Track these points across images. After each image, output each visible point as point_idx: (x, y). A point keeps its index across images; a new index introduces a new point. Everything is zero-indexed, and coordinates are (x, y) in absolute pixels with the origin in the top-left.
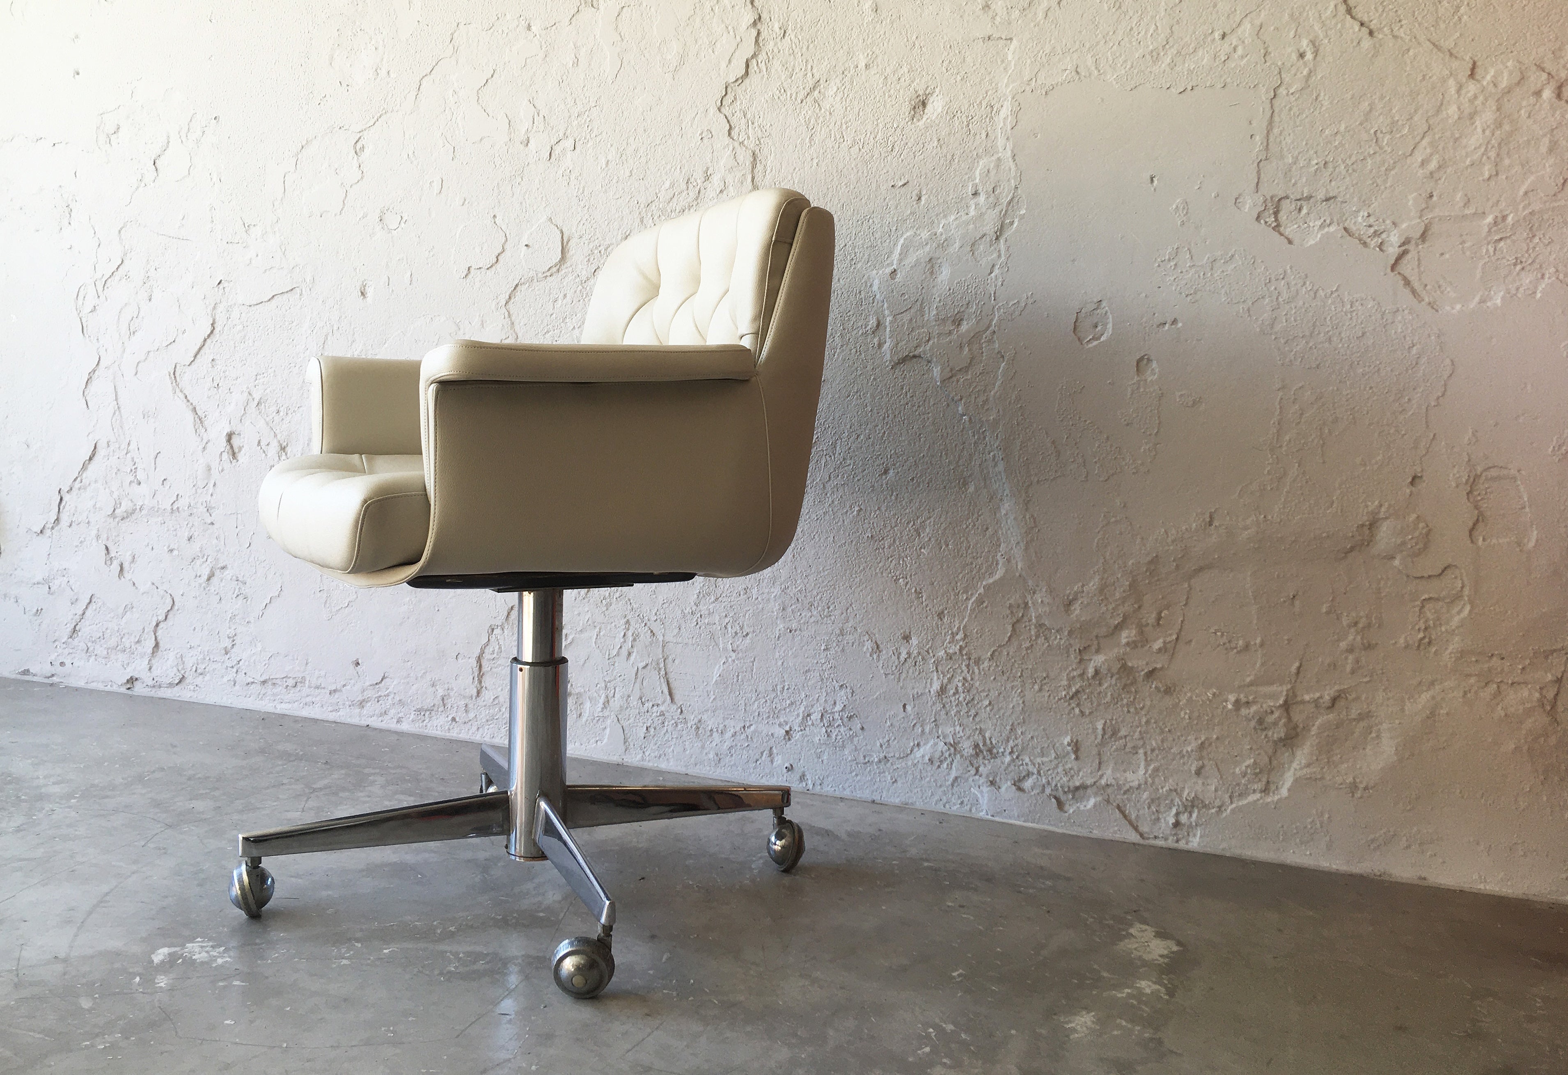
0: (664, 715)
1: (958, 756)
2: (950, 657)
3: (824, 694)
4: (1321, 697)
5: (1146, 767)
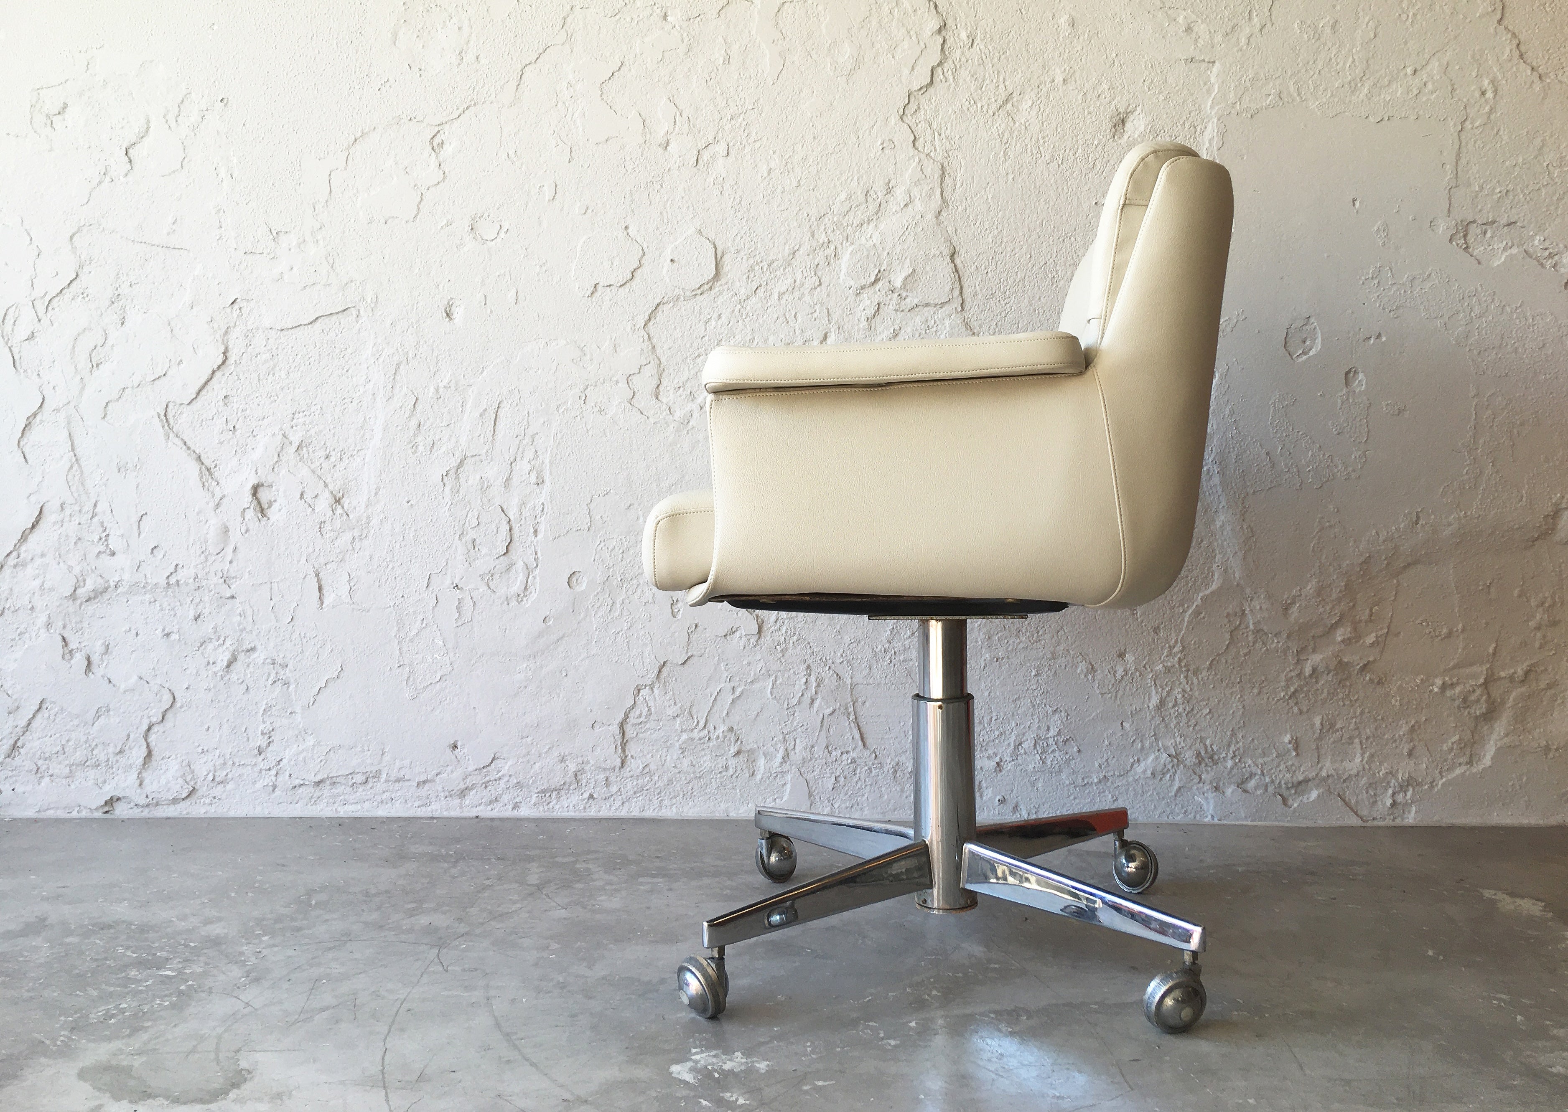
0: (855, 762)
1: (1181, 767)
2: (1168, 670)
3: (1037, 720)
4: (1515, 673)
5: (1362, 755)
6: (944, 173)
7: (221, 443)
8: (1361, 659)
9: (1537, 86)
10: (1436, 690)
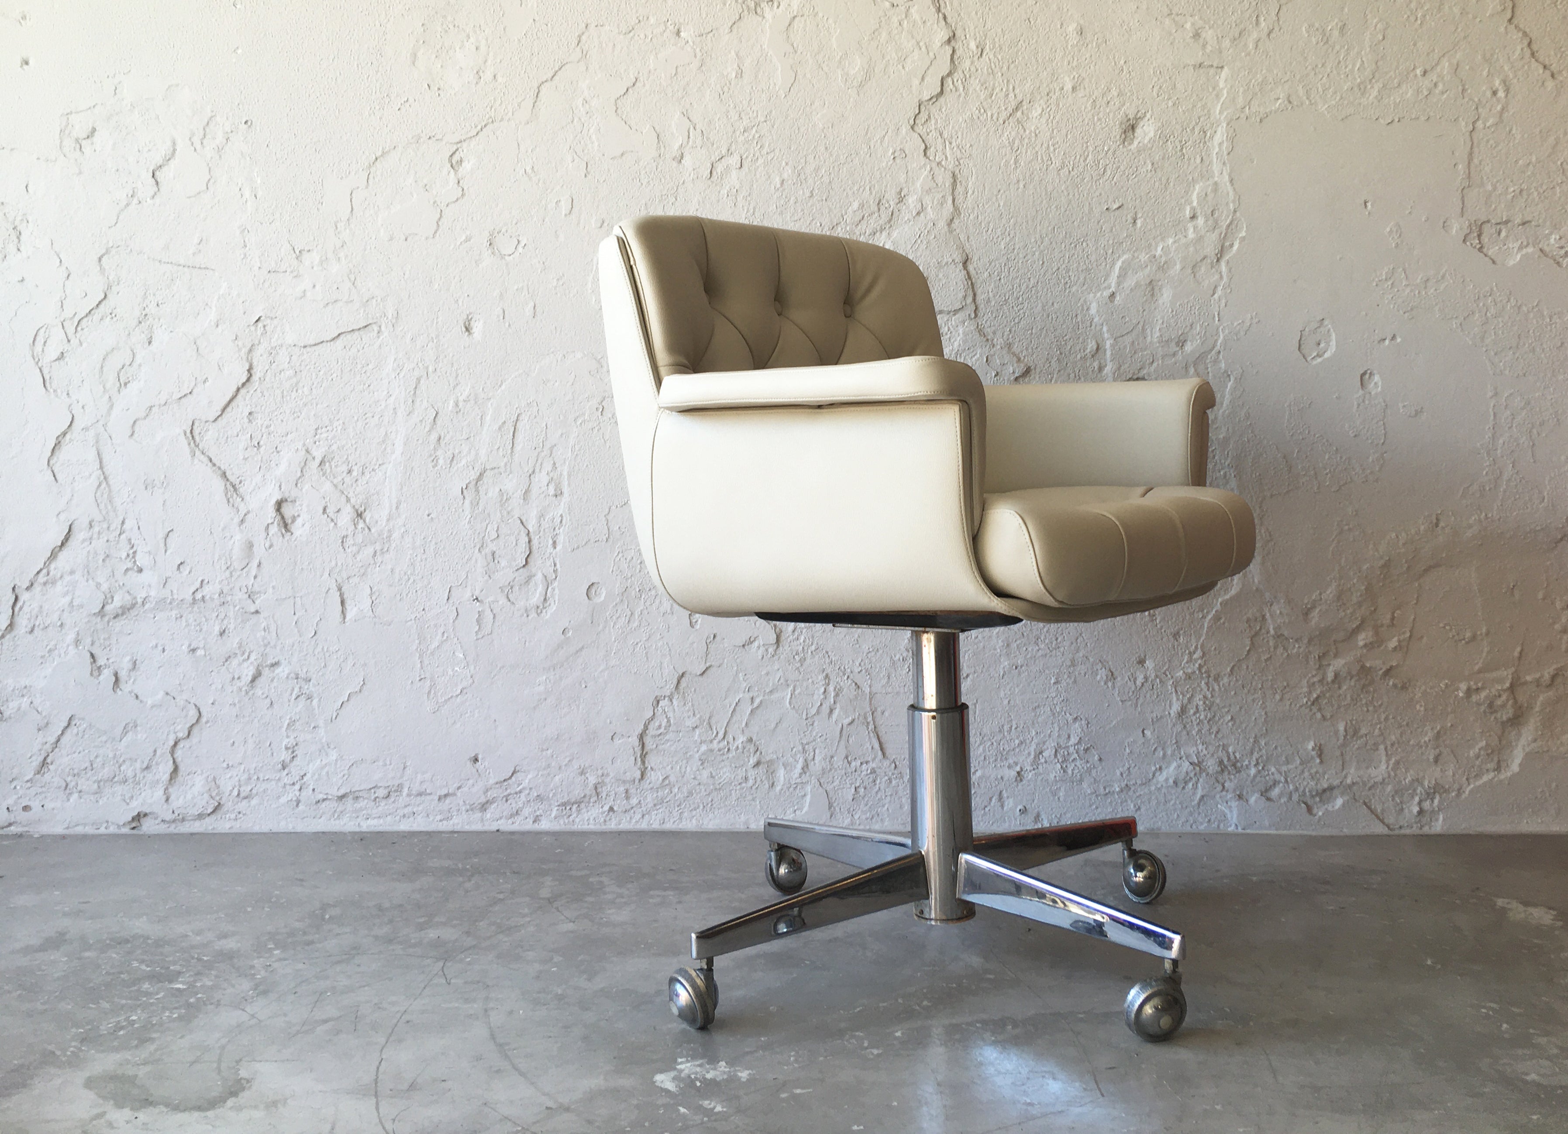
0: (875, 772)
1: (1204, 775)
3: (1057, 729)
4: (1542, 676)
5: (1387, 762)
6: (955, 181)
7: (245, 459)
8: (1384, 663)
9: (1550, 84)
10: (1461, 694)
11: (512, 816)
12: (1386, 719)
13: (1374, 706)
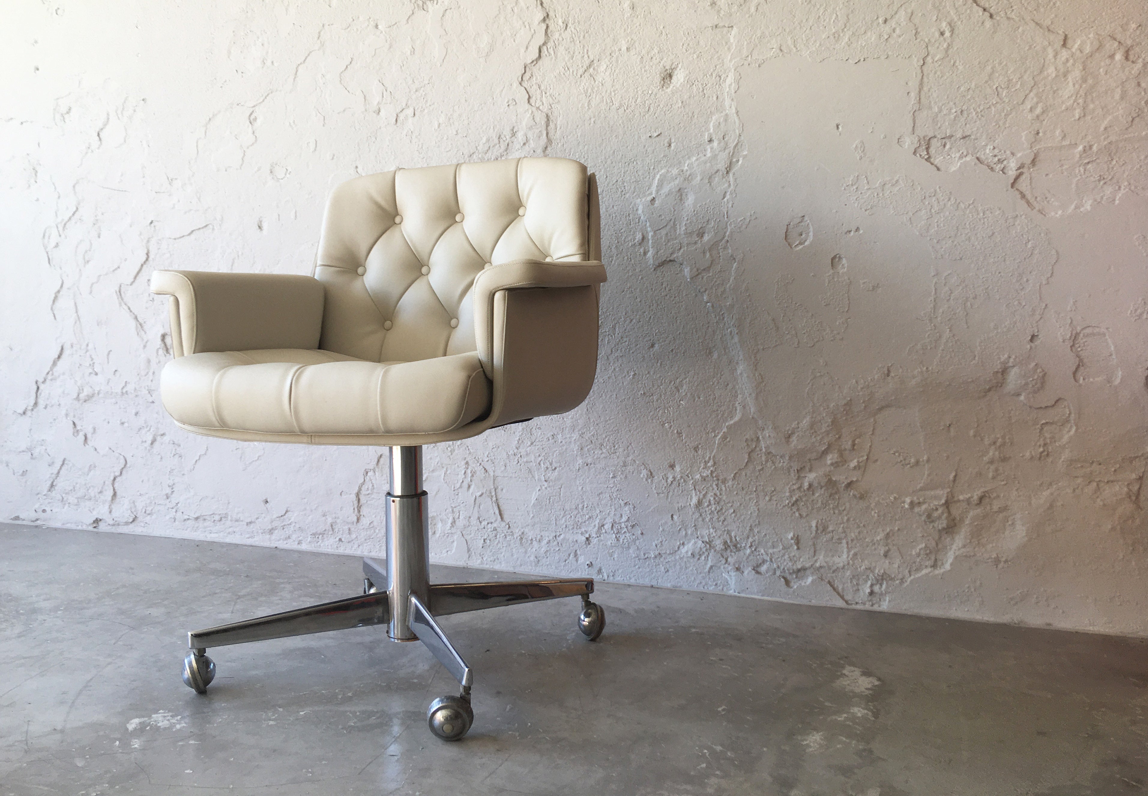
0: (496, 530)
1: (713, 550)
2: (704, 479)
3: (614, 510)
4: (972, 497)
5: (848, 552)
6: (548, 120)
8: (846, 478)
9: (988, 23)
11: (286, 539)
12: (848, 520)
13: (839, 510)
